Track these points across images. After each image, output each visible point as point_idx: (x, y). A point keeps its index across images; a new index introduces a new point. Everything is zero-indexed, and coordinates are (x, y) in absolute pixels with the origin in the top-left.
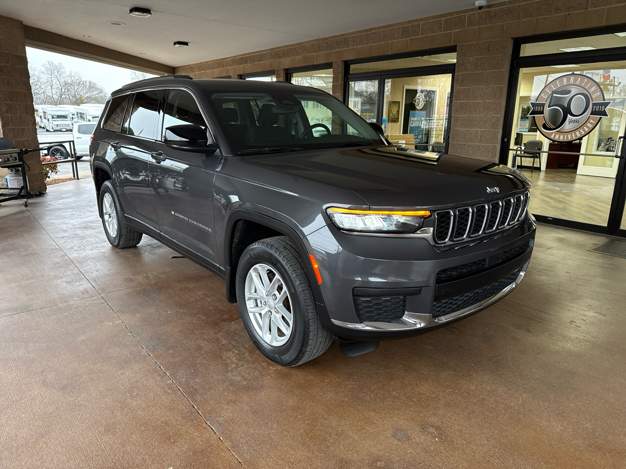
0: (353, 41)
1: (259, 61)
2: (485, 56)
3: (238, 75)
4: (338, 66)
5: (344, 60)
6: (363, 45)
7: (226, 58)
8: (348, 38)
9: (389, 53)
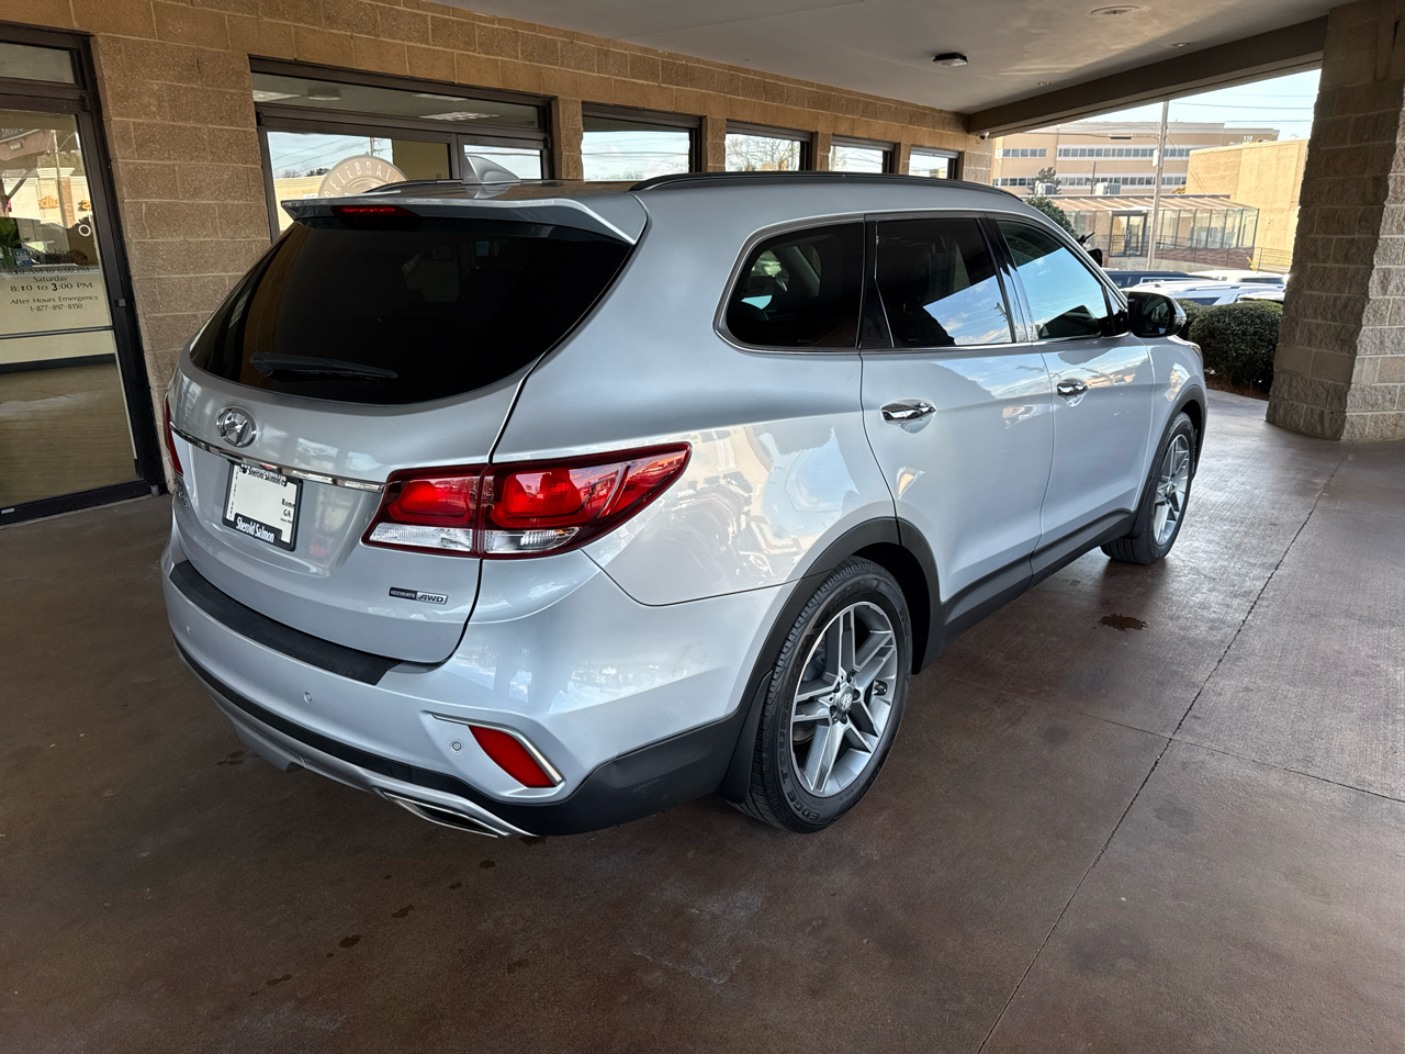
2: (195, 86)
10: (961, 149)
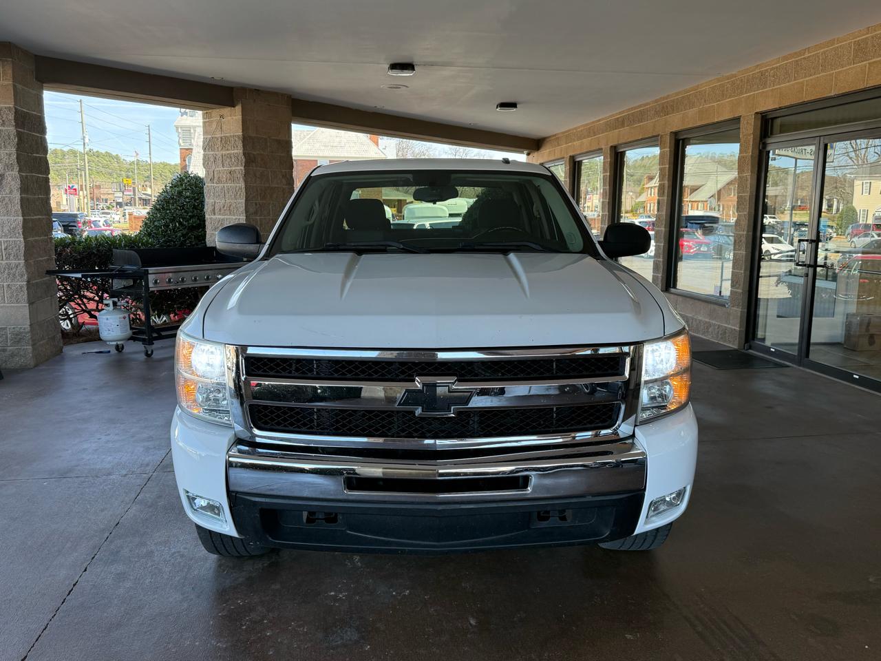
0: (773, 77)
1: (639, 122)
3: (611, 147)
4: (748, 122)
5: (758, 111)
6: (788, 82)
7: (599, 120)
8: (767, 70)
9: (832, 94)
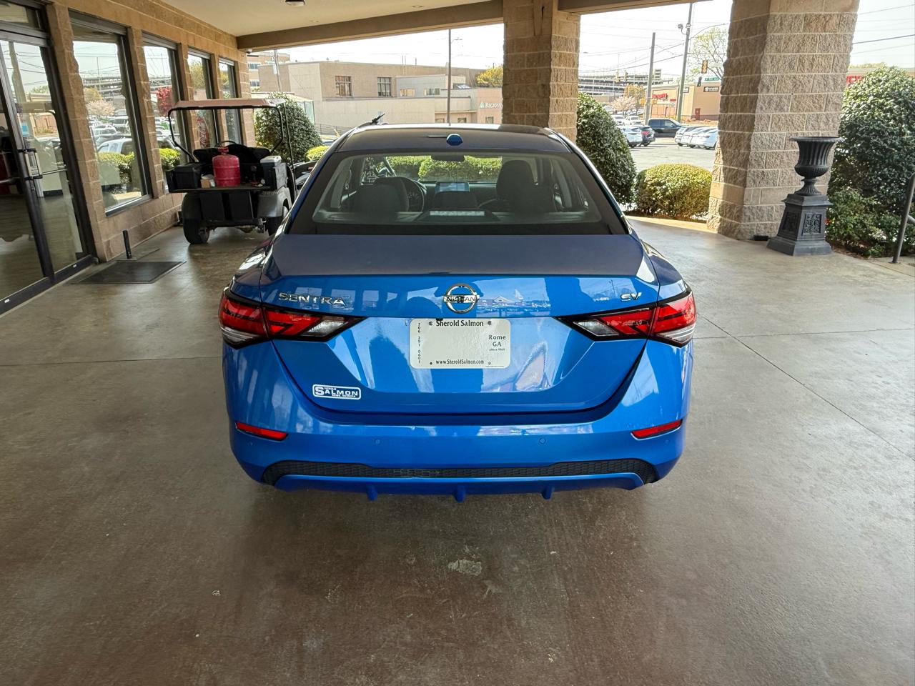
10: (236, 60)
